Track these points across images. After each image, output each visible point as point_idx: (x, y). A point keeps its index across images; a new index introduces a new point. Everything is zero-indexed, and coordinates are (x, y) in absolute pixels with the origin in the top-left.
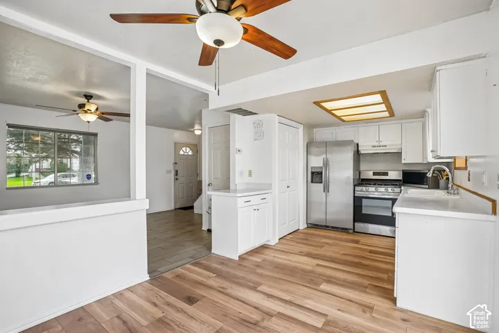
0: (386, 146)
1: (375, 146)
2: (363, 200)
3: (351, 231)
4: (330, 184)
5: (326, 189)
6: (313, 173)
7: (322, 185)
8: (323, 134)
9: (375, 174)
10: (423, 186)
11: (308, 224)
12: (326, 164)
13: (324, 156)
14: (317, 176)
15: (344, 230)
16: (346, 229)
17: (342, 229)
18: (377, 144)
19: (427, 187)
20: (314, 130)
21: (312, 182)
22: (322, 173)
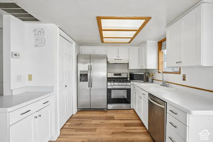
0: (121, 60)
1: (116, 60)
2: (112, 90)
3: (106, 110)
4: (93, 82)
5: (90, 85)
6: (81, 75)
7: (87, 83)
8: (87, 50)
9: (115, 75)
10: (141, 81)
11: (78, 109)
12: (90, 69)
13: (89, 64)
14: (84, 77)
15: (102, 110)
16: (103, 109)
17: (100, 109)
18: (117, 58)
19: (143, 81)
20: (81, 47)
21: (81, 81)
22: (87, 75)
